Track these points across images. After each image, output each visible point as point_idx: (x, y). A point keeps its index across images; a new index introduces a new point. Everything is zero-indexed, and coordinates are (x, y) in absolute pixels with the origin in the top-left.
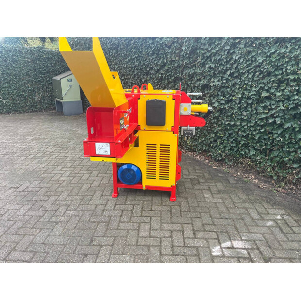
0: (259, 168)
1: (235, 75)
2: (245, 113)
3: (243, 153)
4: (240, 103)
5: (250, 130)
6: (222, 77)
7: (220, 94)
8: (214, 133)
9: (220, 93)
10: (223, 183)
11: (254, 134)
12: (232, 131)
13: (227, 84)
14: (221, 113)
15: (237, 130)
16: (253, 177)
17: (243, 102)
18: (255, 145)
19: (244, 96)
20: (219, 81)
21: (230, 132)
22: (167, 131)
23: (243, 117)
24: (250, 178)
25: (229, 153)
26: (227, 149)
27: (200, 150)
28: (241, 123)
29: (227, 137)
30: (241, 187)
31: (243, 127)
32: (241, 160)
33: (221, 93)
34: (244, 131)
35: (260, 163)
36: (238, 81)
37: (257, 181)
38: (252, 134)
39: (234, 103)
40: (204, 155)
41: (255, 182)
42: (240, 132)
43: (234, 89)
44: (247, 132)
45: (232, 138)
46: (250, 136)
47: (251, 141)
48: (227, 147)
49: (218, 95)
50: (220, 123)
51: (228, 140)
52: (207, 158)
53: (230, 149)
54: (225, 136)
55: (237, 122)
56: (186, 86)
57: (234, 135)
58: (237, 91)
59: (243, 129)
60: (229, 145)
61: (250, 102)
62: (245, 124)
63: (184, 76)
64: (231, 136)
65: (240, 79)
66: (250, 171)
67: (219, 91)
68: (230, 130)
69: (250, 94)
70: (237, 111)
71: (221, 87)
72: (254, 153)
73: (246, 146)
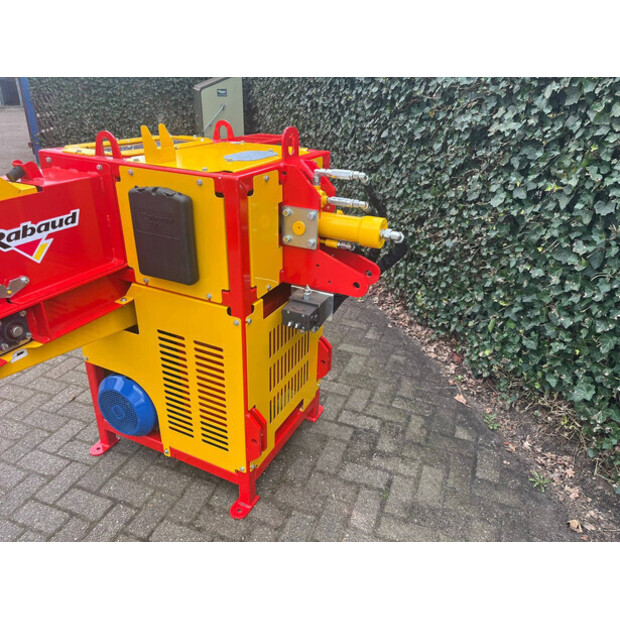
0: (595, 449)
1: (568, 103)
2: (580, 248)
3: (553, 382)
4: (570, 208)
5: (589, 313)
6: (530, 106)
7: (516, 166)
8: (484, 288)
9: (516, 163)
10: (448, 471)
11: (599, 331)
12: (534, 296)
13: (538, 133)
14: (513, 232)
15: (547, 300)
16: (570, 472)
17: (579, 206)
18: (595, 369)
19: (588, 186)
20: (516, 118)
21: (527, 300)
22: (209, 301)
23: (572, 260)
24: (555, 476)
25: (512, 367)
26: (510, 350)
27: (443, 327)
28: (563, 278)
29: (517, 313)
30: (503, 506)
31: (569, 294)
32: (544, 401)
33: (521, 163)
34: (570, 311)
35: (602, 434)
36: (574, 123)
37: (574, 493)
38: (592, 330)
39: (551, 206)
40: (452, 346)
41: (568, 494)
42: (554, 311)
43: (557, 153)
44: (579, 318)
45: (530, 320)
46: (584, 333)
47: (586, 351)
48: (511, 344)
49: (509, 167)
50: (503, 262)
51: (518, 323)
52: (456, 358)
53: (519, 354)
54: (512, 306)
55: (552, 271)
56: (433, 128)
57: (538, 313)
58: (567, 162)
59: (565, 302)
60: (517, 339)
61: (604, 211)
62: (576, 288)
63: (431, 94)
64: (529, 314)
65: (585, 117)
66: (568, 447)
67: (515, 154)
68: (528, 294)
69: (608, 182)
70: (555, 233)
71: (523, 143)
72: (589, 398)
73: (568, 360)
